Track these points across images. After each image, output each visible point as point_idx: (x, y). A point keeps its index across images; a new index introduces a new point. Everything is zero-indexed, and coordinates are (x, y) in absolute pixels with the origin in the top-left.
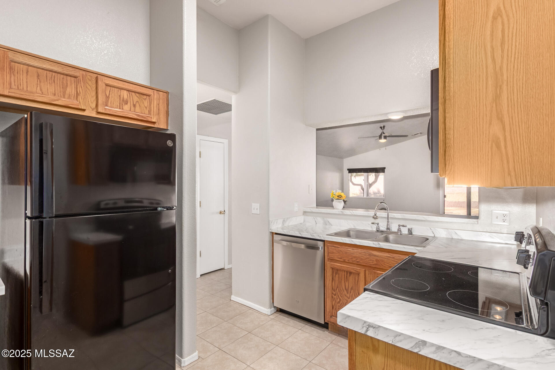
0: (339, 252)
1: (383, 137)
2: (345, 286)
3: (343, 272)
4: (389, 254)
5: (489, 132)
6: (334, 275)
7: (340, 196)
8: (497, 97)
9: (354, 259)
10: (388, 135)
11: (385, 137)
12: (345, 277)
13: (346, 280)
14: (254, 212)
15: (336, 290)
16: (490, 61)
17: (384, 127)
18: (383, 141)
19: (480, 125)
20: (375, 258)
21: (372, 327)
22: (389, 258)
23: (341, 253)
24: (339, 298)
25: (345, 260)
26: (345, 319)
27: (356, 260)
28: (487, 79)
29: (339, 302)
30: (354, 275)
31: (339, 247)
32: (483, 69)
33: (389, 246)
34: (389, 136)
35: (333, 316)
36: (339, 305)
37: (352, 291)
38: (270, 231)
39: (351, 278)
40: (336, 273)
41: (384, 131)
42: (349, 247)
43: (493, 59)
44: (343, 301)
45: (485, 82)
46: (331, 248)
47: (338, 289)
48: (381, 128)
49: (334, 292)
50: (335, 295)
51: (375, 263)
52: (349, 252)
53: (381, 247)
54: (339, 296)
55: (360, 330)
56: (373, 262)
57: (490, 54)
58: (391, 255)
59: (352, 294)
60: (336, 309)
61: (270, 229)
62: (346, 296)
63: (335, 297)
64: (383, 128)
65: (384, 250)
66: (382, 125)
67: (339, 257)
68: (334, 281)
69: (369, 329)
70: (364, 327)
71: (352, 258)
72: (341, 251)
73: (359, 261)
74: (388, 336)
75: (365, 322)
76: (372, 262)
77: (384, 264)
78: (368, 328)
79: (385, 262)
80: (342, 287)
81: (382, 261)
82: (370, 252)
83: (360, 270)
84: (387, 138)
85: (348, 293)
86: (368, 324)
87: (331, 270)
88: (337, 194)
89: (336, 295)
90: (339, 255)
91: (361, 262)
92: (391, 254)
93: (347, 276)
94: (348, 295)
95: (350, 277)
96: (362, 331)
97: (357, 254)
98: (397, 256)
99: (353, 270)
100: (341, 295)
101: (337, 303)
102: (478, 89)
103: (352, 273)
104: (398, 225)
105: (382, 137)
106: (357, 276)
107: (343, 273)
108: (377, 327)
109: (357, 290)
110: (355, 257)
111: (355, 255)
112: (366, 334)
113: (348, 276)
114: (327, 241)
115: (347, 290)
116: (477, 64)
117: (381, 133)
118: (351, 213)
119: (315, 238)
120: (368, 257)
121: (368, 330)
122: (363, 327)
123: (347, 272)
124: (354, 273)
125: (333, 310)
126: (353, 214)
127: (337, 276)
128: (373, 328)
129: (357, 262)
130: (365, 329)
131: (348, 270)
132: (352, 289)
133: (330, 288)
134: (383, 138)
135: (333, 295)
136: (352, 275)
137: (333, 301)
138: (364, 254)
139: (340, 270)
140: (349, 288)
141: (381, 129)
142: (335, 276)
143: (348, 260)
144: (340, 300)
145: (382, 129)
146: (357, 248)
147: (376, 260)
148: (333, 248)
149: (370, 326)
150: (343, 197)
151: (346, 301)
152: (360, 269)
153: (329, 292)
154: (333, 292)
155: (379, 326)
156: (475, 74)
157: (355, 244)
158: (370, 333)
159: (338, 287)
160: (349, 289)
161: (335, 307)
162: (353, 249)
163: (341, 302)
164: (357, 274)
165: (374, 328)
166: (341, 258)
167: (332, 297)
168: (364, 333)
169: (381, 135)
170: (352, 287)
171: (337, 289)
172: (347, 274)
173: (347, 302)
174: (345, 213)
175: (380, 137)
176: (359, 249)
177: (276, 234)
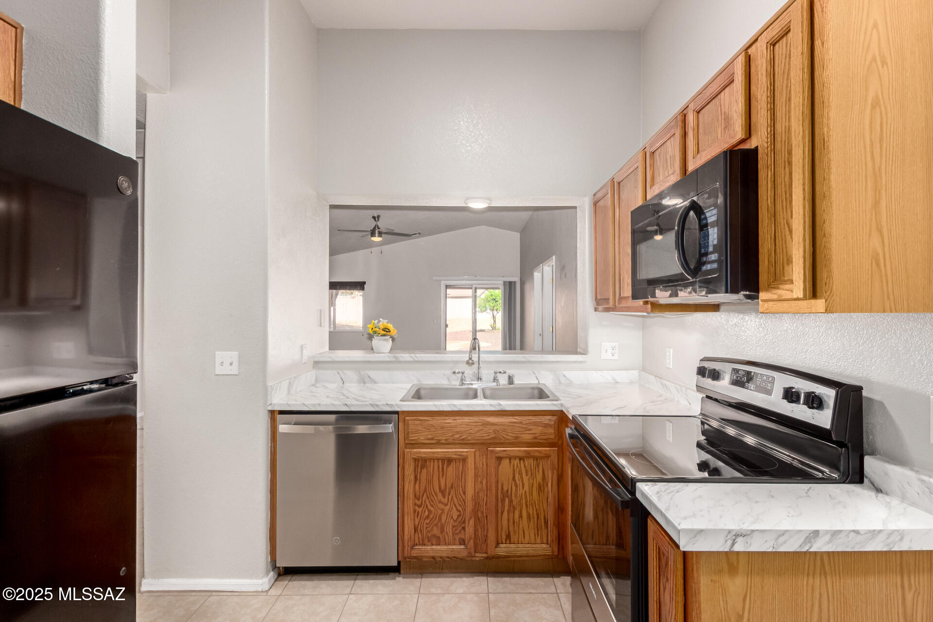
0: (428, 429)
1: (377, 232)
2: (440, 486)
3: (436, 461)
4: (515, 417)
5: (869, 244)
6: (419, 471)
7: (387, 330)
8: (876, 204)
9: (457, 436)
10: (384, 232)
11: (380, 234)
12: (439, 471)
13: (441, 475)
14: (219, 370)
15: (423, 496)
16: (869, 158)
17: (379, 217)
18: (377, 239)
19: (860, 235)
20: (493, 427)
21: (741, 535)
22: (514, 425)
23: (434, 430)
24: (428, 509)
25: (440, 440)
26: (695, 536)
27: (460, 436)
28: (866, 178)
29: (428, 517)
30: (455, 462)
31: (429, 420)
32: (862, 165)
33: (515, 405)
34: (386, 233)
35: (417, 545)
36: (428, 522)
37: (452, 492)
38: (270, 408)
39: (451, 470)
40: (421, 468)
41: (379, 223)
42: (447, 416)
43: (872, 157)
44: (435, 513)
45: (864, 182)
46: (413, 424)
47: (425, 494)
48: (374, 218)
49: (419, 500)
50: (419, 507)
51: (493, 436)
52: (449, 425)
53: (504, 409)
54: (427, 507)
55: (722, 546)
56: (488, 436)
57: (869, 150)
58: (517, 419)
59: (452, 498)
60: (421, 530)
61: (268, 404)
62: (440, 502)
63: (420, 510)
64: (376, 218)
65: (505, 413)
66: (376, 213)
67: (430, 437)
68: (418, 482)
69: (736, 541)
70: (728, 539)
71: (453, 435)
72: (432, 425)
73: (466, 438)
74: (766, 541)
75: (730, 532)
76: (486, 436)
77: (507, 435)
78: (734, 540)
79: (507, 432)
80: (433, 489)
81: (504, 430)
82: (485, 419)
83: (467, 452)
84: (383, 235)
85: (444, 497)
86: (734, 533)
87: (412, 464)
88: (382, 327)
89: (423, 506)
90: (429, 433)
91: (469, 438)
92: (517, 417)
93: (443, 468)
94: (445, 500)
95: (448, 468)
96: (724, 548)
97: (463, 426)
98: (526, 419)
99: (456, 455)
100: (432, 503)
101: (425, 520)
102: (857, 190)
103: (452, 460)
104: (493, 372)
105: (375, 233)
106: (461, 463)
107: (436, 463)
108: (749, 533)
109: (462, 487)
110: (458, 433)
111: (458, 429)
112: (732, 550)
113: (445, 468)
114: (403, 412)
115: (443, 492)
116: (856, 157)
117: (373, 226)
118: (412, 358)
119: (380, 410)
120: (481, 428)
121: (736, 543)
122: (726, 541)
123: (443, 460)
124: (455, 460)
125: (417, 535)
126: (416, 359)
127: (424, 471)
128: (743, 537)
129: (463, 440)
130: (729, 543)
131: (447, 456)
132: (452, 487)
133: (411, 495)
134: (377, 235)
135: (417, 507)
136: (453, 465)
137: (416, 517)
138: (475, 424)
139: (430, 459)
140: (447, 486)
141: (373, 220)
142: (421, 471)
143: (446, 440)
144: (430, 512)
145: (375, 221)
146: (461, 416)
147: (494, 431)
148: (418, 422)
149: (738, 535)
150: (391, 331)
151: (441, 511)
152: (467, 450)
153: (409, 504)
154: (417, 501)
155: (753, 531)
156: (854, 170)
157: (460, 410)
158: (739, 547)
159: (425, 491)
160: (447, 489)
161: (421, 527)
162: (455, 420)
163: (431, 517)
164: (461, 461)
165: (745, 536)
166: (432, 439)
167: (415, 511)
168: (728, 550)
169: (374, 228)
170: (452, 485)
171: (423, 494)
172: (443, 465)
173: (442, 513)
174: (402, 359)
175: (373, 234)
176: (465, 418)
177: (282, 412)
